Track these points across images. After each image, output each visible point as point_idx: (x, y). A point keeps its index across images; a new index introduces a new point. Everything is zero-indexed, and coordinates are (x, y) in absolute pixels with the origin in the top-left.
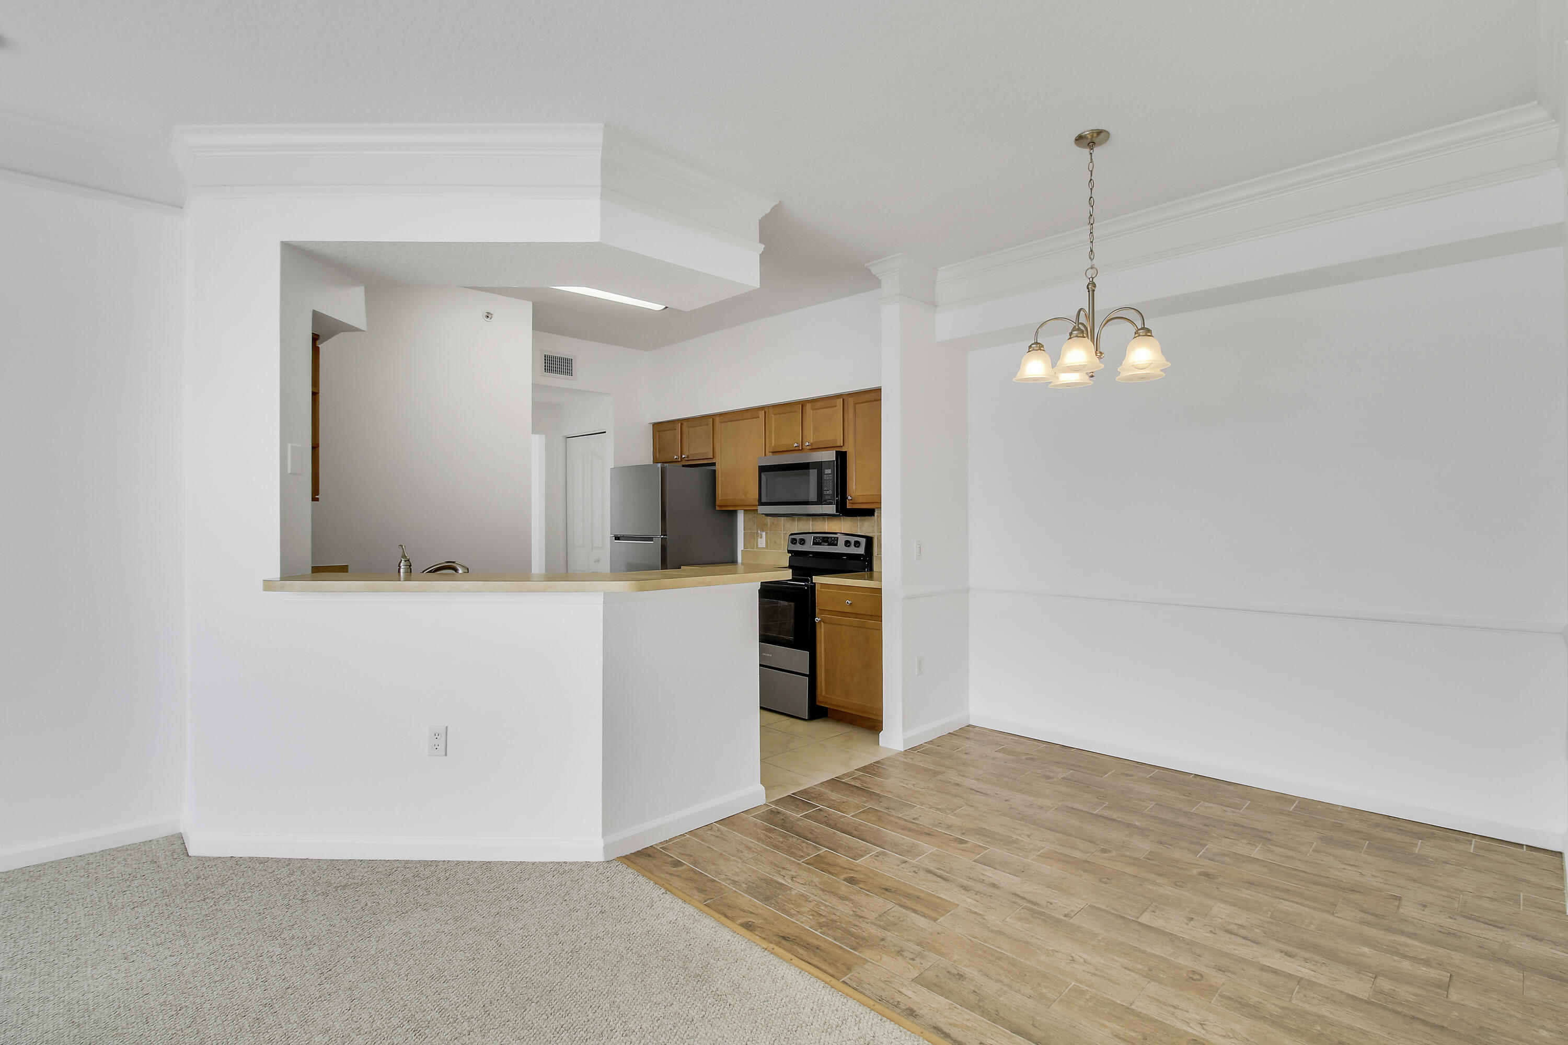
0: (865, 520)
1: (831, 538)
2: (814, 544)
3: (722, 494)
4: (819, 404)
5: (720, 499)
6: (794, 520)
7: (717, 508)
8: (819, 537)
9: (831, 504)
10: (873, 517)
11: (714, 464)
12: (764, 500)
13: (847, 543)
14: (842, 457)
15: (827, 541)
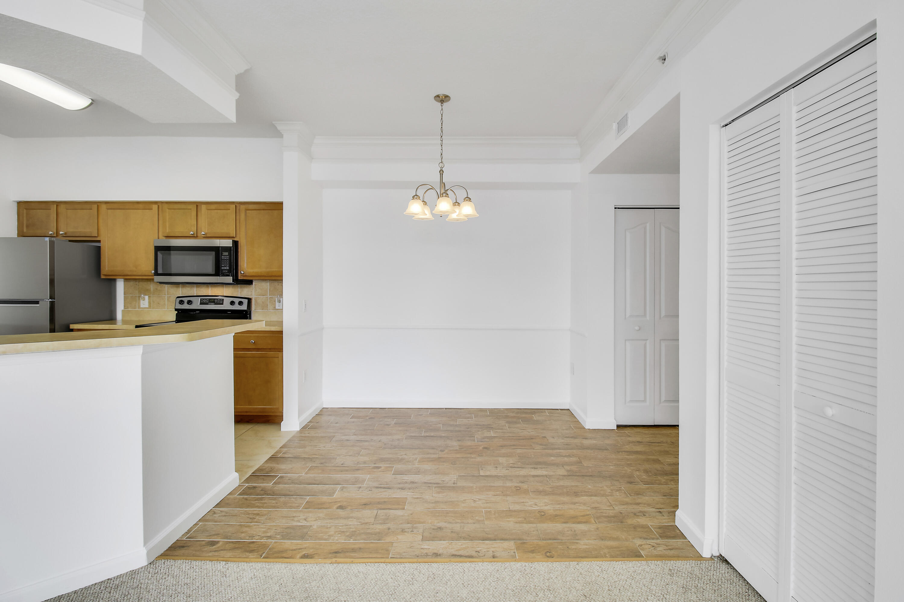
0: (244, 287)
1: (217, 299)
2: (201, 304)
3: (107, 267)
4: (213, 207)
5: (107, 270)
6: (178, 287)
7: (103, 277)
8: (206, 299)
9: (228, 276)
10: (251, 286)
11: (99, 241)
12: (160, 271)
13: (232, 303)
14: (236, 243)
15: (214, 302)
